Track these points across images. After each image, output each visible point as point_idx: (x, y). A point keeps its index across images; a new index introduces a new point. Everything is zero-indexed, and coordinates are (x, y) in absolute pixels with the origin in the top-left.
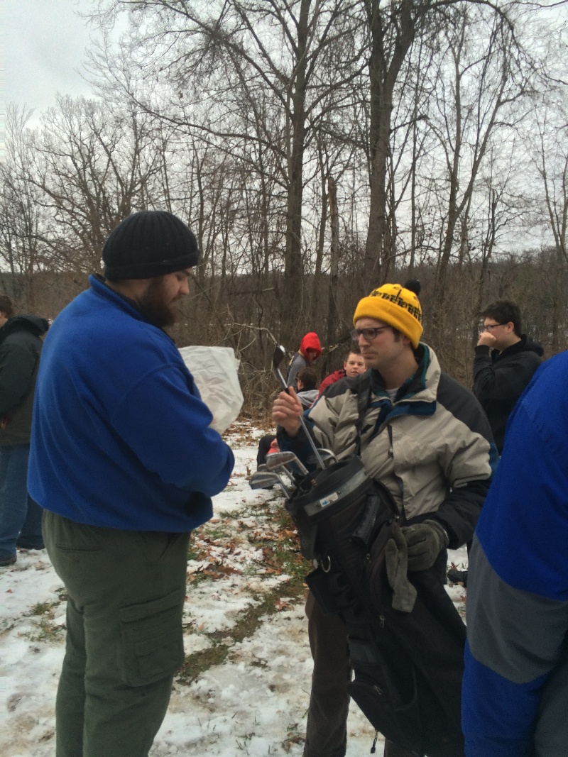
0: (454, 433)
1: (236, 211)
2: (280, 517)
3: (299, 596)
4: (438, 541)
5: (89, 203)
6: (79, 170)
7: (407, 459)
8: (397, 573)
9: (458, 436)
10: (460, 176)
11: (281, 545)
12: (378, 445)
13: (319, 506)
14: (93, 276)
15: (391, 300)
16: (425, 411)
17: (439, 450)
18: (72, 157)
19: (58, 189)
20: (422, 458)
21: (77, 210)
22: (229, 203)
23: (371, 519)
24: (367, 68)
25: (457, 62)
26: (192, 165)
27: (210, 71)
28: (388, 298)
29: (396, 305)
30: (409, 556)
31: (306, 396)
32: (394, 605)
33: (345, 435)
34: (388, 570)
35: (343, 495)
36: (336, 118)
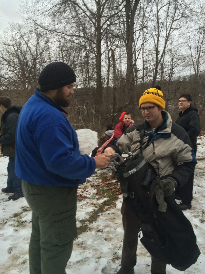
0: (178, 145)
1: (77, 64)
2: (101, 177)
3: (112, 205)
4: (174, 185)
5: (20, 63)
6: (16, 51)
7: (160, 155)
8: (160, 198)
9: (180, 146)
10: (159, 49)
11: (103, 187)
12: (149, 150)
13: (129, 174)
14: (36, 89)
15: (155, 95)
16: (167, 136)
17: (172, 151)
18: (13, 46)
19: (8, 58)
20: (166, 154)
21: (16, 66)
22: (74, 62)
23: (149, 178)
24: (124, 8)
25: (157, 6)
26: (59, 47)
27: (64, 11)
28: (154, 94)
29: (157, 96)
30: (164, 191)
31: (109, 132)
32: (160, 210)
33: (135, 146)
34: (157, 197)
35: (138, 169)
36: (113, 28)
